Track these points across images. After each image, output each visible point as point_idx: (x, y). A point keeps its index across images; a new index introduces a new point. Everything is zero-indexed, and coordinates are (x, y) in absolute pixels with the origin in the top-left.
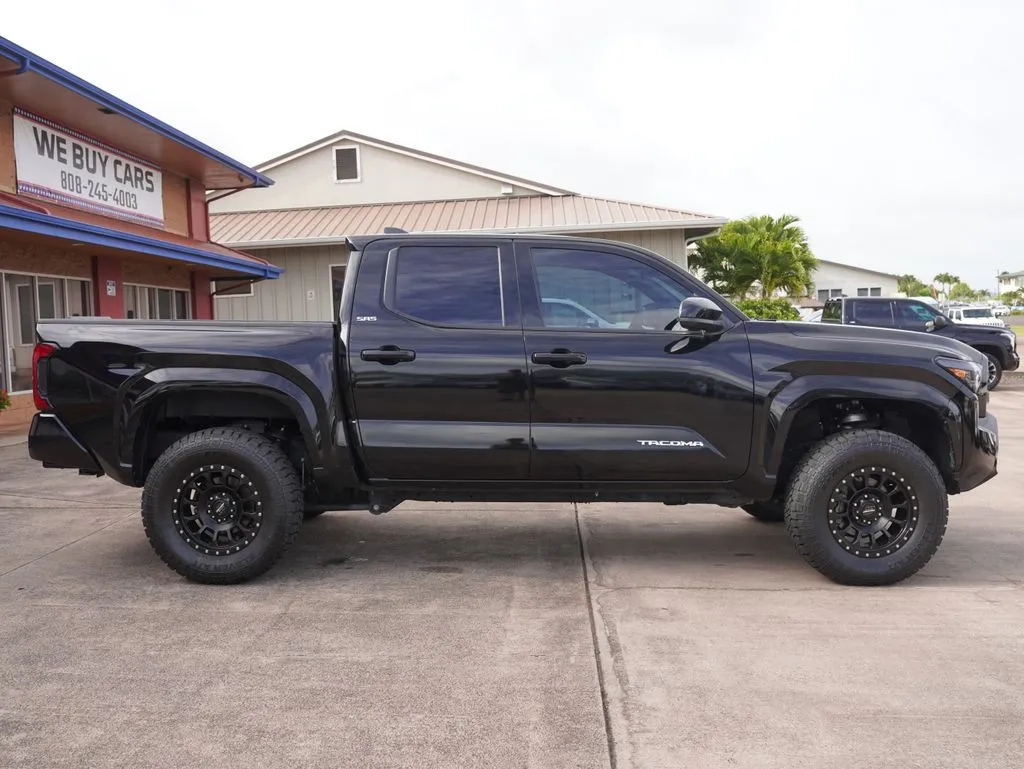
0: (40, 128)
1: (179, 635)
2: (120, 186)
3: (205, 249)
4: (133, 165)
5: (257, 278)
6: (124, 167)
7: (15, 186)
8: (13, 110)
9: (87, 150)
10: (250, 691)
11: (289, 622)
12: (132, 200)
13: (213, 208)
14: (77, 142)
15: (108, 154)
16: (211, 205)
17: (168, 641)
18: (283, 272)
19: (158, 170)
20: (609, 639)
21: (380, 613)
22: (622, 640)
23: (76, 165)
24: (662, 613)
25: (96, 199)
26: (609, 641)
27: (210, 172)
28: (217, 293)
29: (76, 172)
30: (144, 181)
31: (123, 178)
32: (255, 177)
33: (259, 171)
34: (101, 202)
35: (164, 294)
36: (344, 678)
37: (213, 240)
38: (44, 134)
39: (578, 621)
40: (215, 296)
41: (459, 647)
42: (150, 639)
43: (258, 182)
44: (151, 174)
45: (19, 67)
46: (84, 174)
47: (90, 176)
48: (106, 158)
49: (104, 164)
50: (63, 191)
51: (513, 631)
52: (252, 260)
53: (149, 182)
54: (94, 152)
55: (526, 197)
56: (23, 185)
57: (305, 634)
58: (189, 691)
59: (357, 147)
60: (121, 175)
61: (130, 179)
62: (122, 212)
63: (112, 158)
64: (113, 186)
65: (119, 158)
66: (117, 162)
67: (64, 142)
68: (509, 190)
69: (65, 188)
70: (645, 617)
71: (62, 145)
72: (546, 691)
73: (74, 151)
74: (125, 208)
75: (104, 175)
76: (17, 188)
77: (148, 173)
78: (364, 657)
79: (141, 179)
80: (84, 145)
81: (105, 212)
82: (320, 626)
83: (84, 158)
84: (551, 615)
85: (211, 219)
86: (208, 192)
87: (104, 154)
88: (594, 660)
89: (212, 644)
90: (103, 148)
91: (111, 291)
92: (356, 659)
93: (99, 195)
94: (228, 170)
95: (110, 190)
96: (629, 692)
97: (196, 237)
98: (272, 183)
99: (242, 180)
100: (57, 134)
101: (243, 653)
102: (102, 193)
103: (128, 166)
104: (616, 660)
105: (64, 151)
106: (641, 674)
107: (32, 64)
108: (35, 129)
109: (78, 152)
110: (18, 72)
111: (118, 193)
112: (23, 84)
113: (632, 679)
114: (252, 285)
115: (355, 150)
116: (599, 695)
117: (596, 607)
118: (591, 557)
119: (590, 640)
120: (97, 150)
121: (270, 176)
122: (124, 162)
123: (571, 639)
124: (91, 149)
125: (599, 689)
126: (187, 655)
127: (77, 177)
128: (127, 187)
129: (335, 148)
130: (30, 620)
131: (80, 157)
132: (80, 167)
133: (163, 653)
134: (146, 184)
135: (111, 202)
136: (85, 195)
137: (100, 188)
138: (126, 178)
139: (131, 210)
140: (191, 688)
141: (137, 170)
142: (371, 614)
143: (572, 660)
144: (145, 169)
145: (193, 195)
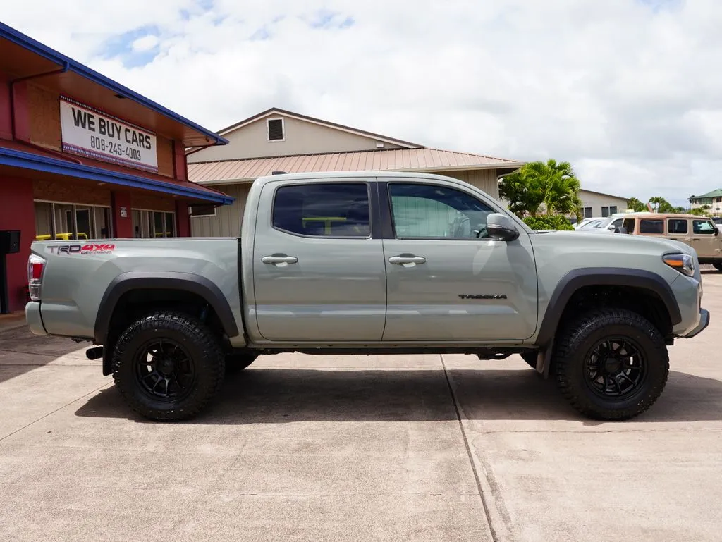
0: (77, 109)
1: (161, 475)
2: (130, 146)
3: (184, 186)
4: (137, 132)
5: (219, 205)
6: (131, 133)
7: (60, 146)
8: (60, 97)
9: (108, 122)
10: (214, 528)
11: (243, 463)
12: (138, 154)
13: (190, 159)
14: (101, 117)
15: (121, 125)
16: (188, 157)
17: (152, 480)
18: (235, 200)
19: (153, 135)
20: (487, 478)
21: (311, 455)
22: (498, 479)
23: (101, 132)
24: (523, 454)
25: (114, 154)
26: (489, 480)
27: (188, 136)
28: (193, 214)
29: (101, 137)
30: (145, 142)
31: (131, 140)
32: (216, 139)
33: (220, 135)
34: (118, 156)
35: (158, 215)
36: (287, 516)
37: (189, 180)
38: (79, 112)
39: (461, 462)
40: (192, 216)
41: (373, 486)
42: (139, 478)
43: (219, 142)
44: (149, 138)
45: (62, 68)
46: (107, 138)
47: (110, 139)
48: (120, 127)
49: (119, 132)
50: (93, 149)
51: (413, 471)
52: (215, 192)
53: (148, 143)
54: (113, 124)
55: (392, 150)
56: (66, 146)
57: (256, 474)
58: (166, 528)
59: (282, 118)
60: (130, 138)
61: (136, 141)
62: (130, 162)
63: (124, 127)
64: (125, 146)
65: (128, 128)
66: (127, 130)
67: (93, 117)
68: (382, 145)
69: (94, 147)
70: (511, 458)
71: (91, 119)
72: (446, 529)
73: (100, 123)
74: (133, 160)
75: (119, 138)
76: (62, 148)
77: (147, 137)
78: (301, 497)
79: (143, 141)
80: (106, 119)
81: (119, 162)
82: (266, 466)
83: (106, 128)
84: (440, 456)
85: (188, 166)
86: (186, 149)
87: (119, 125)
88: (479, 497)
89: (185, 483)
90: (119, 121)
91: (124, 214)
92: (294, 498)
93: (116, 151)
94: (199, 135)
95: (123, 148)
96: (512, 530)
97: (178, 178)
98: (228, 142)
99: (208, 141)
100: (88, 112)
101: (209, 492)
102: (118, 150)
103: (134, 133)
104: (496, 499)
105: (93, 123)
106: (519, 512)
107: (71, 66)
108: (73, 109)
109: (102, 123)
110: (62, 71)
111: (128, 151)
112: (66, 79)
113: (513, 516)
114: (215, 209)
115: (281, 120)
116: (489, 532)
117: (473, 450)
118: (462, 406)
119: (474, 481)
120: (115, 122)
121: (227, 138)
122: (132, 130)
123: (459, 478)
124: (111, 121)
125: (488, 527)
126: (166, 493)
127: (102, 140)
128: (134, 146)
129: (268, 119)
130: (53, 460)
131: (104, 127)
132: (104, 133)
133: (148, 492)
134: (146, 144)
135: (124, 156)
136: (107, 152)
137: (116, 147)
138: (133, 140)
139: (137, 161)
140: (168, 525)
141: (140, 135)
142: (304, 455)
143: (463, 499)
144: (145, 134)
145: (176, 150)
